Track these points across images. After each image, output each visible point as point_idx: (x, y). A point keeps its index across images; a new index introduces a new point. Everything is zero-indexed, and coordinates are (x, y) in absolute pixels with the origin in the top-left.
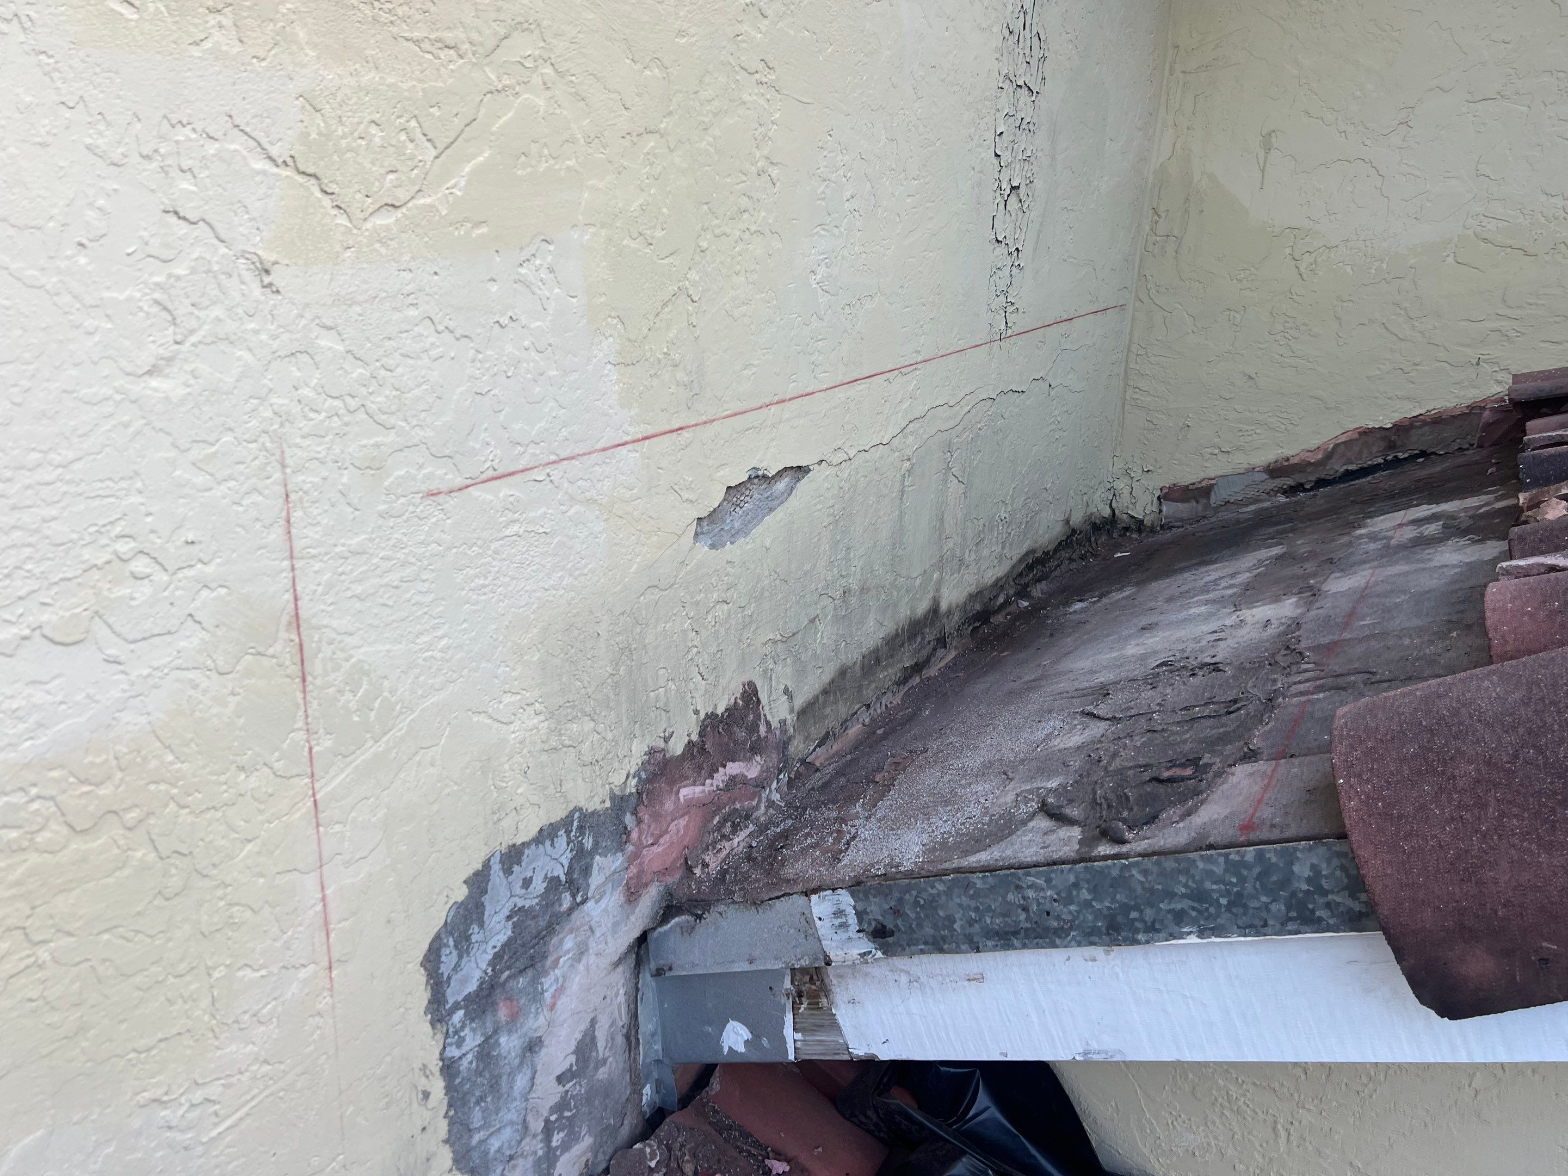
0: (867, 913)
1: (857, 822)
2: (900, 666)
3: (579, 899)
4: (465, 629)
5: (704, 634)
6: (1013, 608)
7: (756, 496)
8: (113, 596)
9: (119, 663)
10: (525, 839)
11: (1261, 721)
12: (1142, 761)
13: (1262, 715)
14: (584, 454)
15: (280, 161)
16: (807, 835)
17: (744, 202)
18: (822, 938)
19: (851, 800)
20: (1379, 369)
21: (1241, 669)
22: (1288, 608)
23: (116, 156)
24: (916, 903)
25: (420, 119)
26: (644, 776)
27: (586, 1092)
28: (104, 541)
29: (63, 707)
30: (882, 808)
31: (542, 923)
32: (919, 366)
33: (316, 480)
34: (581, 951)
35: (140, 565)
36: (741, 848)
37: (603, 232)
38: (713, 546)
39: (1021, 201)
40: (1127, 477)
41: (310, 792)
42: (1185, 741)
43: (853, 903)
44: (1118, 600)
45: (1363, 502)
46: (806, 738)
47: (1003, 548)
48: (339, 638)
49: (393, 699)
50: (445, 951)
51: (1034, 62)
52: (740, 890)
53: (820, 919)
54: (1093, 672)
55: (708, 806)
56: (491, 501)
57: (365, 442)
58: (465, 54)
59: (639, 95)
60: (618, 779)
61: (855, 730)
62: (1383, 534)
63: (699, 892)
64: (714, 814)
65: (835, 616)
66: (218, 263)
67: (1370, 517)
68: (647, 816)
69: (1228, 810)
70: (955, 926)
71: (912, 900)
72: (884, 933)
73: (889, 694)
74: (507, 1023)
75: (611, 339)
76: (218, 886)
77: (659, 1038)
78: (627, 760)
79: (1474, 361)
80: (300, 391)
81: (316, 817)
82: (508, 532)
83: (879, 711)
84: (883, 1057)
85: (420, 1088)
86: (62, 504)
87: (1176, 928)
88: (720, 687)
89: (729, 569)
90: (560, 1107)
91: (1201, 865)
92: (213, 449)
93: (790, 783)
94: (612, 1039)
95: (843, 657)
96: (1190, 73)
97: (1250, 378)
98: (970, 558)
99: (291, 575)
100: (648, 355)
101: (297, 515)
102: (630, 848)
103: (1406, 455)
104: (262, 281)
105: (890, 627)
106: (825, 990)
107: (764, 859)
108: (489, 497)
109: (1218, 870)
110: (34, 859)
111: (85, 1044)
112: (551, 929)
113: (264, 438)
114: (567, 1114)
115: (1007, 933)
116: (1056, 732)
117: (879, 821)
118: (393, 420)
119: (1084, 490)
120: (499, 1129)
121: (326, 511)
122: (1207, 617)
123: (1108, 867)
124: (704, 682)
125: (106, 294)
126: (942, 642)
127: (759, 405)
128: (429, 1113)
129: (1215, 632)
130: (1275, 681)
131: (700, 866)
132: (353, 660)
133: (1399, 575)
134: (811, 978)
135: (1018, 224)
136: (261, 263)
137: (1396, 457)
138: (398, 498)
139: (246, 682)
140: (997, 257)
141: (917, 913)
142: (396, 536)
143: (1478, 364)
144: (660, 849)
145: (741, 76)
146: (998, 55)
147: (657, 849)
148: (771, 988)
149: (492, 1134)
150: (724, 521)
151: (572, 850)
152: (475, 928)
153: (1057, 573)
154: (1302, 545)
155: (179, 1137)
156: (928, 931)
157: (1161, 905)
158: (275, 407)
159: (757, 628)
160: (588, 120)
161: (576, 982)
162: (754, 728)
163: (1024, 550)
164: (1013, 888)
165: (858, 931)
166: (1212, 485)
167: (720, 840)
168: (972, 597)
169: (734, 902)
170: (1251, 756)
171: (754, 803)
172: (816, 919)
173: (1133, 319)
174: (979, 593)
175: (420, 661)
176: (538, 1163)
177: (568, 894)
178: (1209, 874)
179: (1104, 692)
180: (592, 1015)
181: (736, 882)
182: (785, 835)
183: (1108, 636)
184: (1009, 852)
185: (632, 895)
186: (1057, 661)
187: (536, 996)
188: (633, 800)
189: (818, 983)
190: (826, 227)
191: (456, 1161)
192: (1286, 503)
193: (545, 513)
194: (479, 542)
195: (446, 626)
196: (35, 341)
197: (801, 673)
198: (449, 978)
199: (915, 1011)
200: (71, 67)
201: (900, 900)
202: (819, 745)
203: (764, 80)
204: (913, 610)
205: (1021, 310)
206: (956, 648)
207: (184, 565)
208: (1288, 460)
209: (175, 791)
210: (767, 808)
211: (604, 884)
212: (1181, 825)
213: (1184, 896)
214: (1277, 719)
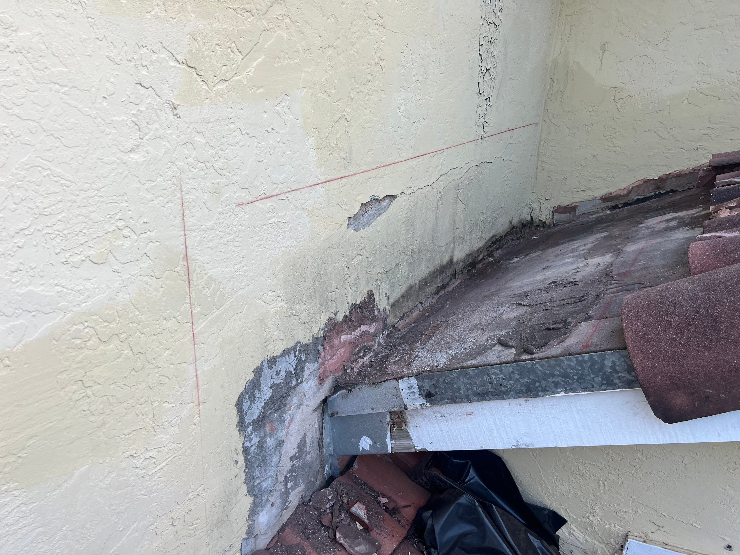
0: (423, 387)
1: (418, 350)
2: (436, 286)
3: (299, 381)
4: (253, 263)
5: (351, 269)
6: (486, 261)
7: (374, 208)
8: (116, 244)
9: (118, 272)
10: (278, 354)
11: (594, 304)
12: (542, 322)
13: (594, 302)
14: (301, 188)
15: (181, 62)
16: (396, 356)
17: (370, 77)
18: (403, 398)
19: (415, 342)
20: (653, 152)
21: (586, 283)
22: (608, 258)
23: (118, 60)
24: (444, 382)
25: (236, 43)
26: (326, 330)
27: (302, 466)
28: (113, 221)
29: (97, 290)
30: (429, 345)
31: (284, 391)
32: (445, 150)
33: (194, 197)
34: (300, 404)
35: (126, 232)
36: (367, 362)
37: (310, 91)
38: (355, 230)
39: (491, 75)
40: (538, 202)
41: (192, 330)
42: (561, 314)
43: (417, 382)
44: (534, 257)
45: (644, 213)
46: (395, 316)
47: (482, 234)
48: (203, 265)
49: (224, 292)
50: (245, 401)
51: (497, 12)
52: (368, 378)
53: (403, 390)
54: (521, 287)
55: (353, 344)
56: (264, 208)
57: (213, 182)
58: (255, 14)
59: (326, 30)
60: (315, 330)
61: (416, 313)
62: (651, 226)
63: (350, 380)
64: (356, 347)
65: (407, 263)
66: (156, 105)
67: (647, 219)
68: (327, 347)
69: (579, 340)
70: (461, 391)
71: (442, 380)
72: (430, 395)
73: (431, 298)
74: (270, 433)
75: (313, 138)
76: (156, 368)
77: (332, 444)
78: (319, 322)
79: (696, 149)
80: (188, 160)
81: (194, 341)
82: (270, 222)
83: (426, 306)
84: (430, 450)
85: (234, 459)
86: (97, 206)
87: (556, 390)
88: (358, 293)
89: (362, 240)
90: (291, 471)
91: (566, 362)
92: (154, 184)
93: (388, 336)
94: (313, 443)
95: (411, 281)
96: (569, 15)
97: (595, 156)
98: (467, 238)
99: (184, 237)
100: (328, 145)
101: (187, 212)
102: (320, 360)
103: (665, 191)
104: (173, 113)
105: (431, 269)
106: (405, 422)
107: (378, 366)
108: (263, 206)
109: (573, 364)
110: (86, 352)
111: (104, 430)
112: (288, 394)
113: (174, 179)
114: (294, 474)
115: (483, 394)
116: (505, 312)
117: (428, 349)
118: (224, 172)
119: (519, 208)
120: (266, 478)
121: (198, 211)
122: (572, 263)
123: (526, 364)
124: (351, 290)
125: (114, 118)
126: (454, 276)
127: (375, 167)
128: (238, 470)
129: (576, 269)
130: (600, 288)
131: (350, 369)
132: (209, 274)
133: (657, 243)
134: (399, 416)
135: (489, 86)
136: (173, 105)
137: (660, 192)
138: (226, 206)
139: (167, 282)
140: (480, 101)
141: (445, 386)
142: (226, 222)
143: (697, 150)
144: (333, 361)
145: (369, 21)
146: (481, 9)
147: (332, 361)
148: (381, 421)
149: (263, 481)
150: (360, 219)
151: (296, 360)
152: (257, 391)
153: (506, 246)
154: (616, 231)
155: (140, 472)
156: (450, 394)
157: (549, 380)
158: (178, 166)
159: (374, 267)
160: (304, 42)
161: (298, 417)
162: (372, 311)
163: (491, 235)
164: (486, 373)
165: (419, 395)
166: (577, 206)
167: (358, 359)
168: (468, 256)
169: (365, 384)
170: (589, 318)
171: (373, 343)
172: (401, 390)
173: (542, 130)
174: (471, 254)
175: (235, 276)
176: (282, 494)
177: (295, 379)
178: (569, 366)
179: (526, 295)
180: (304, 432)
181: (366, 376)
182: (386, 357)
183: (529, 272)
184: (484, 360)
185: (321, 381)
186: (506, 283)
187: (282, 422)
188: (322, 340)
189: (401, 418)
190: (405, 88)
191: (248, 491)
192: (610, 214)
193: (286, 214)
194: (259, 226)
195: (246, 261)
196: (87, 138)
197: (392, 287)
198: (246, 412)
199: (444, 429)
200: (100, 23)
201: (437, 381)
202: (400, 320)
203: (378, 23)
204: (441, 260)
205: (491, 125)
206: (460, 279)
207: (143, 232)
208: (611, 194)
209: (139, 327)
210: (378, 346)
211: (310, 375)
212: (558, 346)
213: (559, 375)
214: (600, 303)
